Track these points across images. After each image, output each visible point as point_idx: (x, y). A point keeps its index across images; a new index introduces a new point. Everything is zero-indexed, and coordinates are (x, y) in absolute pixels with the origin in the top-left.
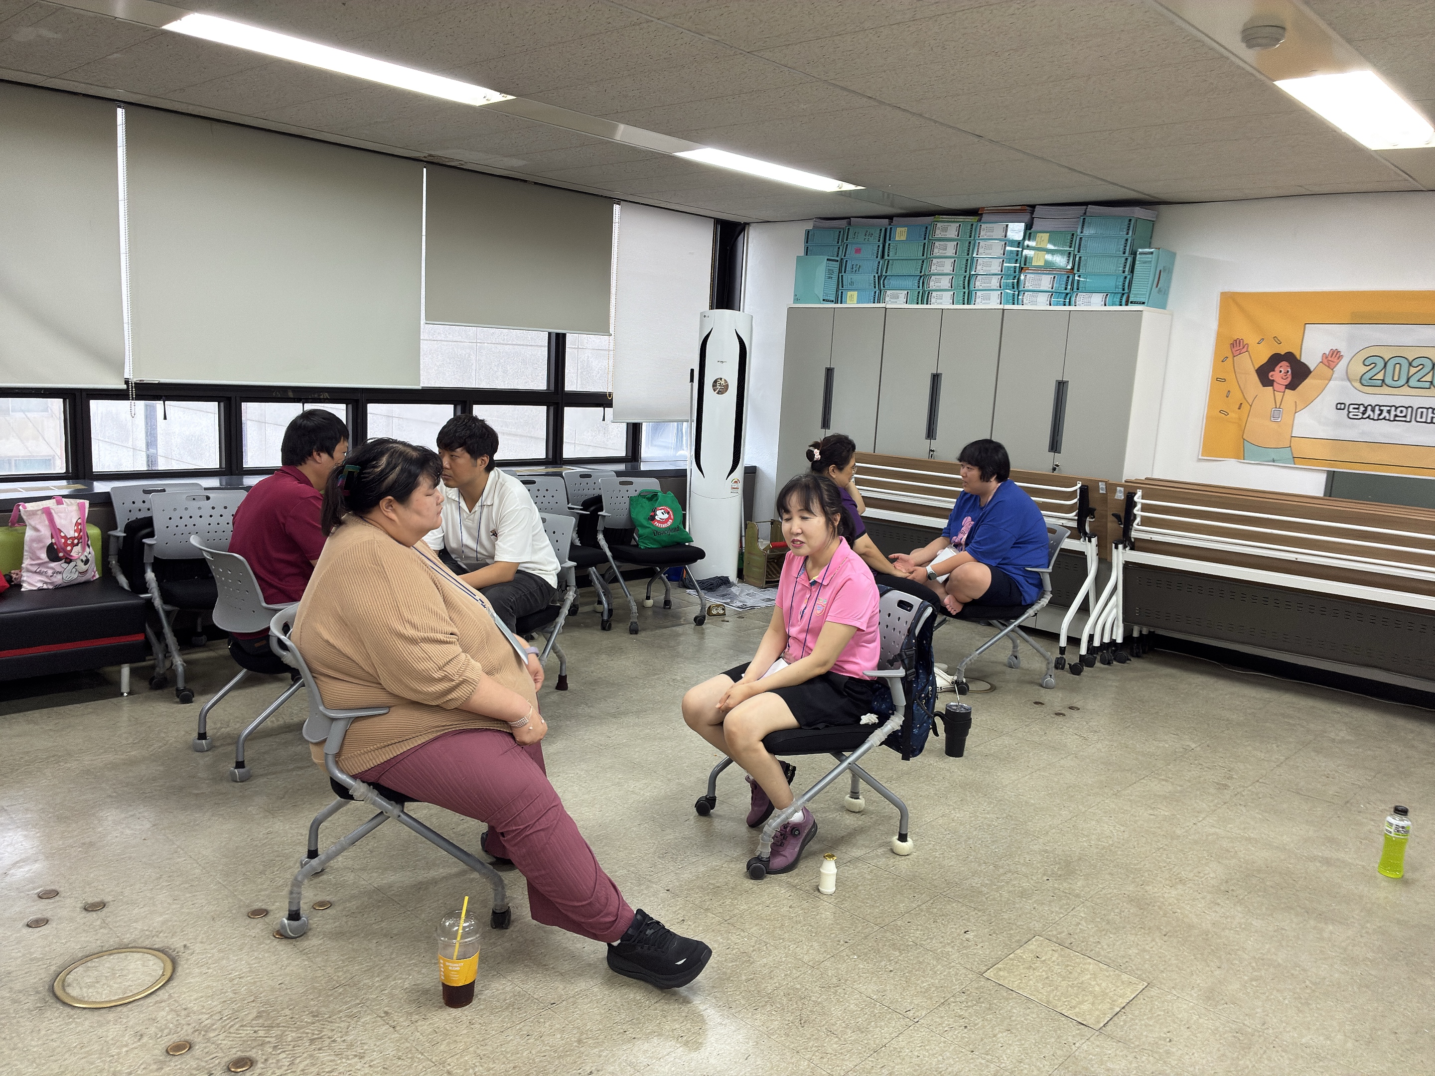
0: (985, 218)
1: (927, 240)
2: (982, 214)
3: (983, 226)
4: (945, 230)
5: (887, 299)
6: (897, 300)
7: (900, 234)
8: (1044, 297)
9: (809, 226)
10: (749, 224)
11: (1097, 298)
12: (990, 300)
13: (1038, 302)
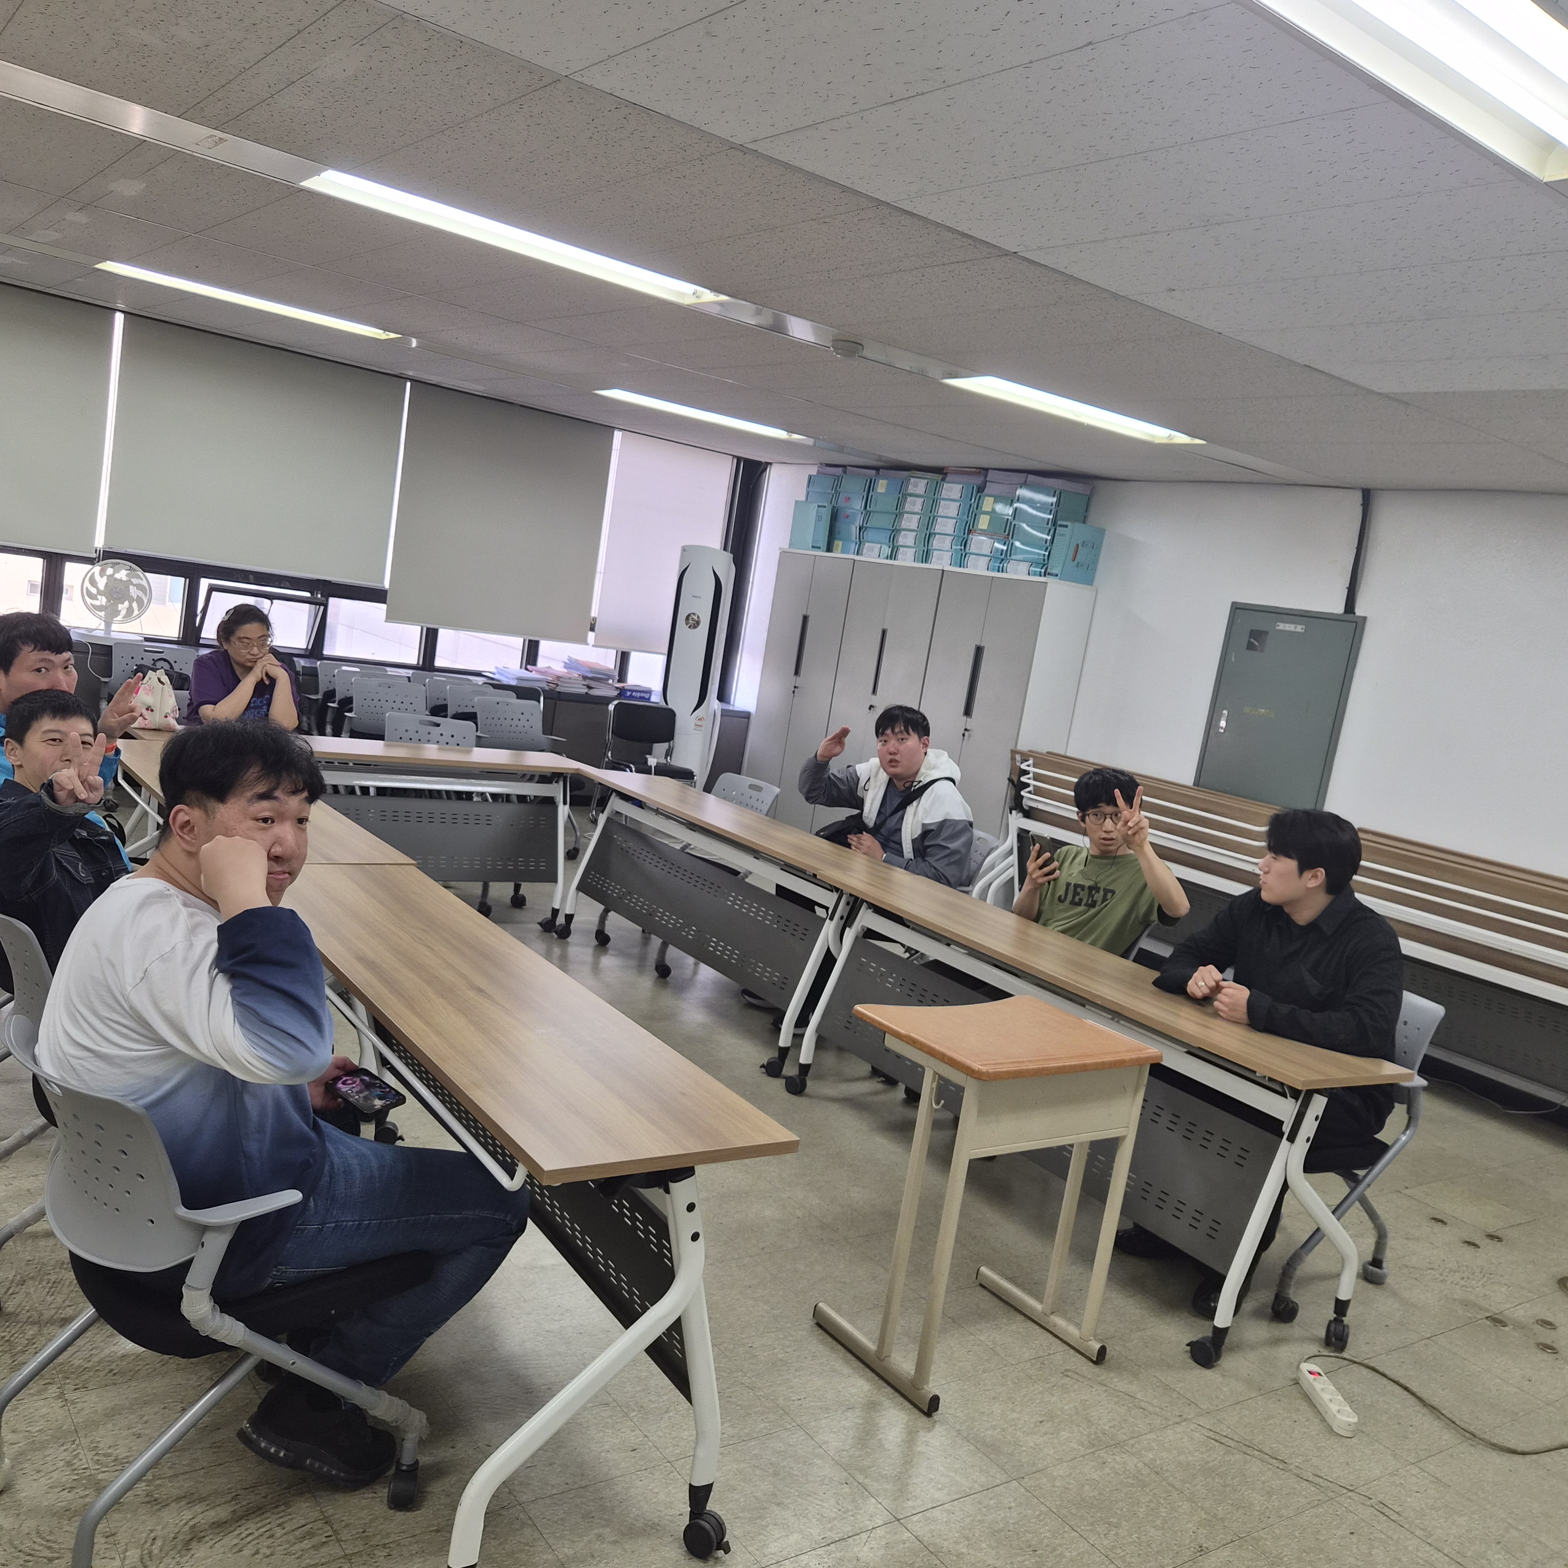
0: (949, 478)
1: (902, 496)
2: (947, 474)
3: (945, 485)
4: (916, 486)
5: (865, 551)
6: (873, 553)
7: (882, 486)
8: (984, 561)
9: (814, 471)
10: (771, 464)
11: (1024, 567)
12: (942, 560)
13: (978, 567)
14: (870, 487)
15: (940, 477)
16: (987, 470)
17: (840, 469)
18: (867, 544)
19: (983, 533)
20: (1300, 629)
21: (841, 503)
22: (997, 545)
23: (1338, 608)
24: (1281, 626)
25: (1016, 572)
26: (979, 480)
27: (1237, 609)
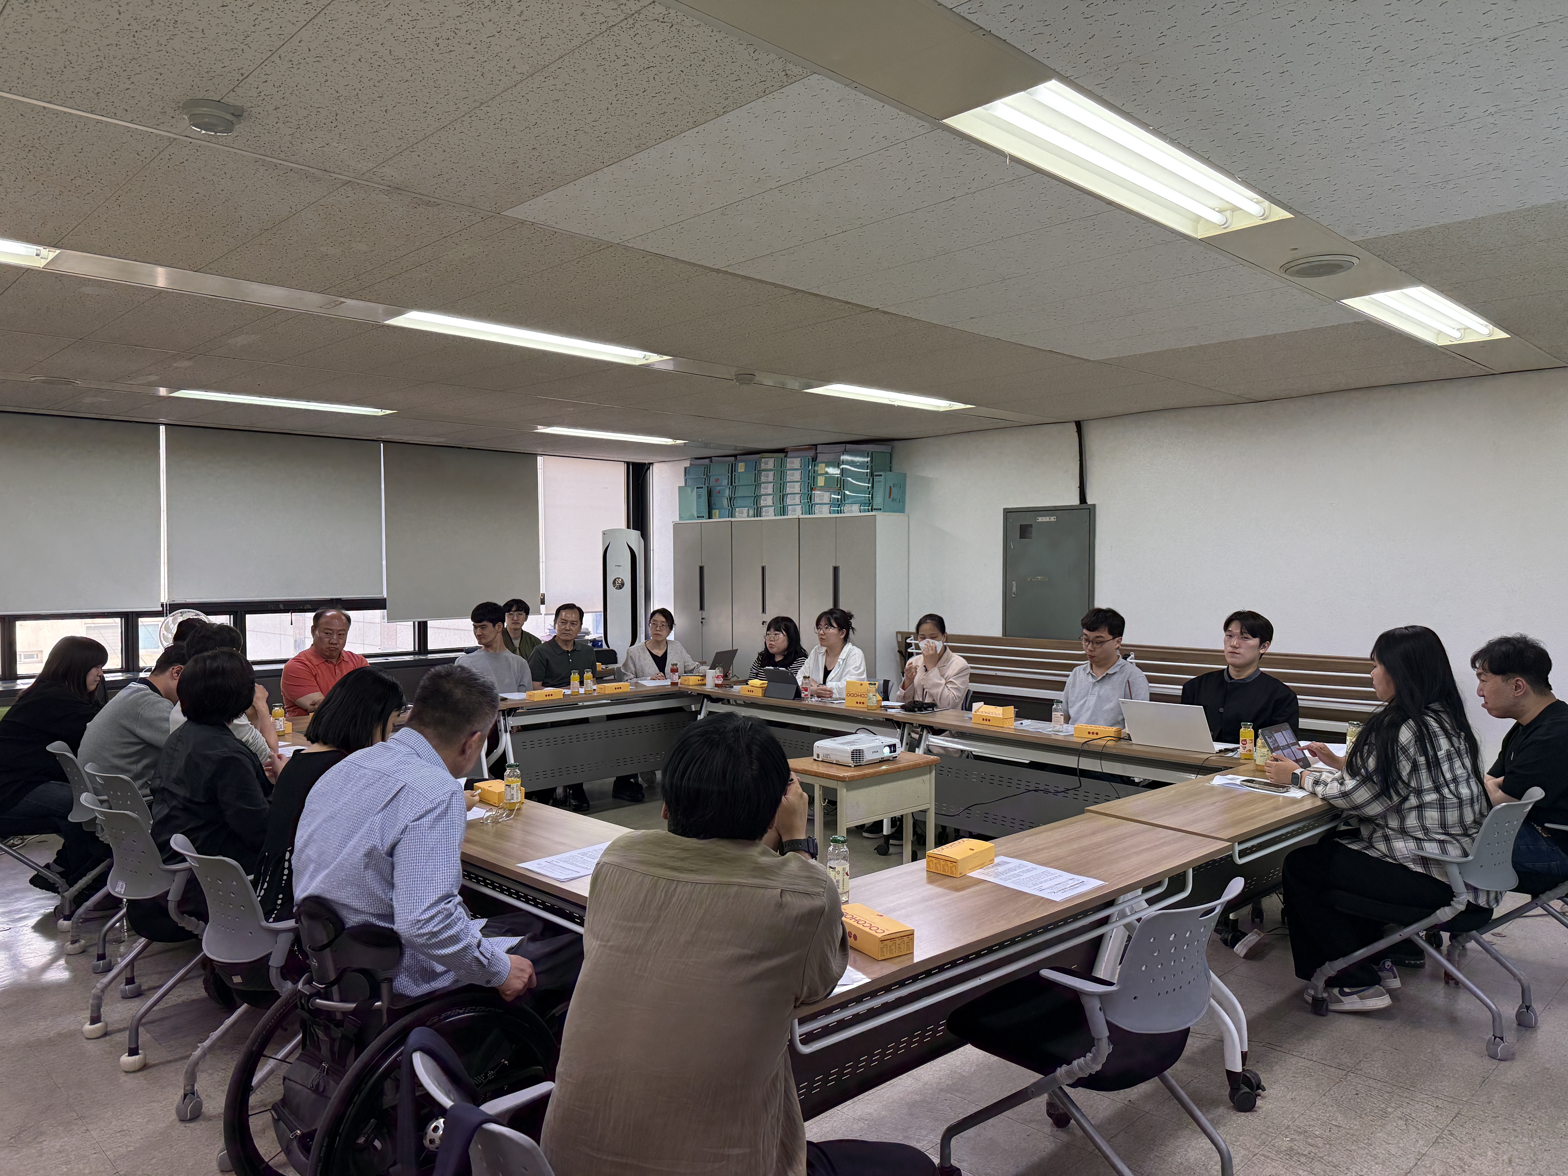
0: (789, 455)
1: (757, 472)
2: (787, 452)
3: (788, 460)
4: (766, 463)
5: (737, 514)
6: (742, 515)
7: (741, 467)
8: (826, 508)
9: (687, 464)
10: (652, 463)
11: (856, 507)
12: (795, 512)
13: (823, 512)
14: (733, 469)
15: (783, 455)
16: (816, 445)
17: (707, 460)
18: (737, 509)
19: (822, 489)
20: (1053, 519)
21: (712, 482)
22: (833, 496)
23: (1076, 502)
24: (1040, 519)
25: (851, 511)
26: (811, 453)
27: (1007, 512)
